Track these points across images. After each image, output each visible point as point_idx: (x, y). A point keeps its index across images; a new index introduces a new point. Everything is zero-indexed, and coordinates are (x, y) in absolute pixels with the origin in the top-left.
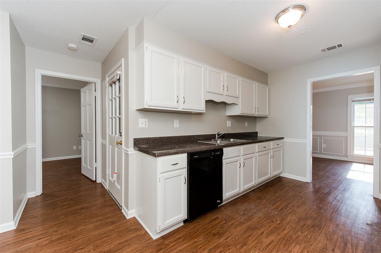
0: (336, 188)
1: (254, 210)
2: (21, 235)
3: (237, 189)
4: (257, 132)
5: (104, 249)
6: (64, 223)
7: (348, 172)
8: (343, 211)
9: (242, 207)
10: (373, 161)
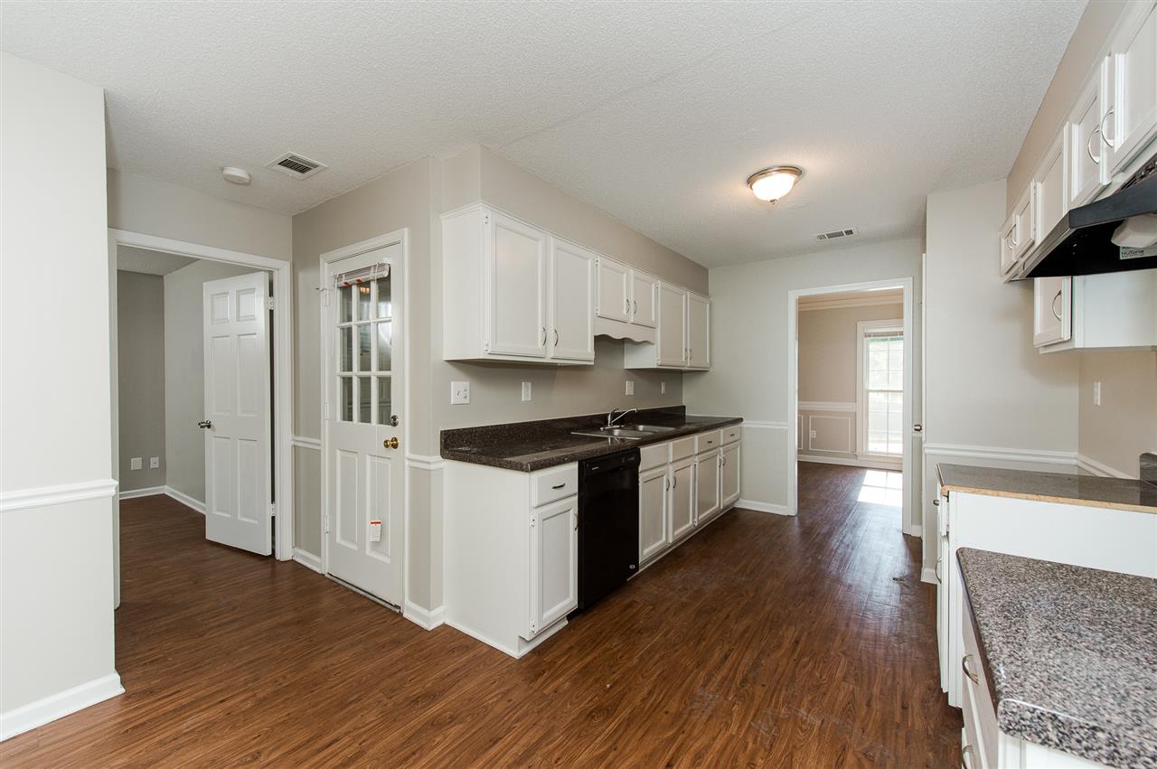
0: (841, 523)
1: (702, 579)
2: (155, 702)
3: (661, 539)
4: (684, 407)
5: (412, 692)
6: (261, 661)
7: (860, 490)
8: (857, 562)
9: (676, 577)
10: (901, 464)
